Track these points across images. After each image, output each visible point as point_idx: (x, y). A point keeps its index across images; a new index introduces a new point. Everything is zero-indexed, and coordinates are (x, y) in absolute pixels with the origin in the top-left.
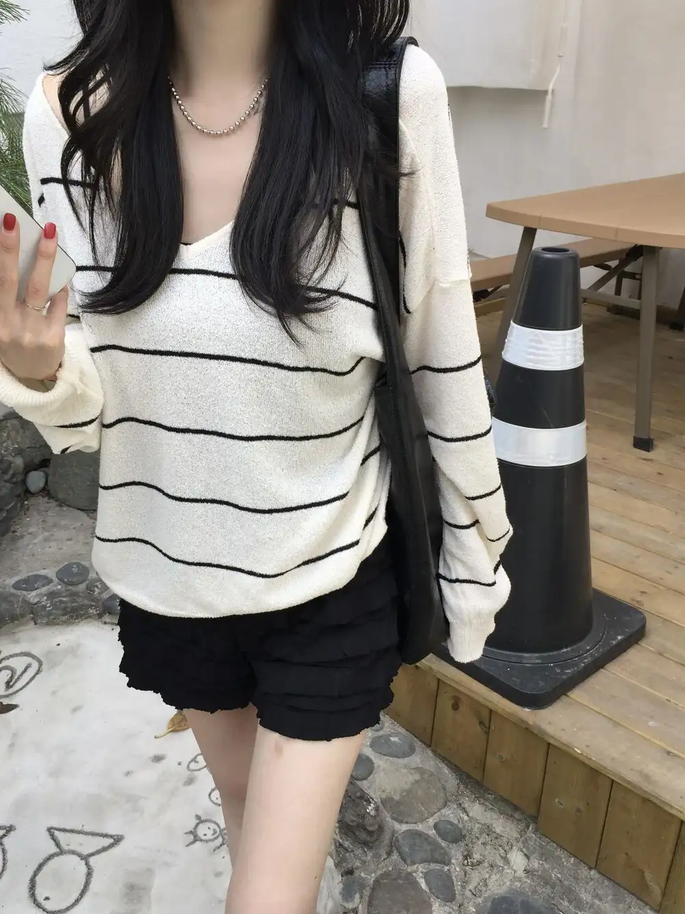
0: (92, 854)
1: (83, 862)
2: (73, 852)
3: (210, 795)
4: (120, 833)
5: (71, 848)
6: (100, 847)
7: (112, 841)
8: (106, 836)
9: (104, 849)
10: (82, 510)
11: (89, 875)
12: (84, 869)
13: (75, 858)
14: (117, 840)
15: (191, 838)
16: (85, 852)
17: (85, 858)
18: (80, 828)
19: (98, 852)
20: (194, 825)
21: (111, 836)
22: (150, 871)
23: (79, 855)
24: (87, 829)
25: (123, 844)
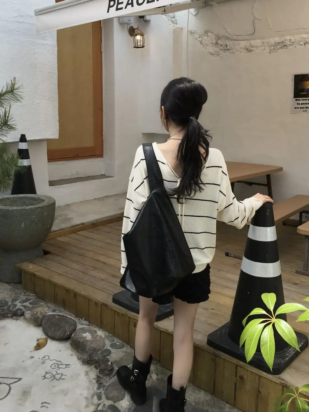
0: (11, 384)
1: (8, 386)
2: (5, 383)
3: (51, 366)
4: (20, 378)
5: (4, 382)
6: (14, 382)
7: (18, 380)
8: (16, 378)
9: (15, 382)
10: (7, 283)
11: (10, 389)
12: (8, 388)
13: (5, 385)
14: (20, 379)
15: (44, 378)
16: (9, 383)
17: (9, 385)
18: (7, 377)
19: (13, 383)
20: (45, 374)
21: (18, 378)
22: (31, 387)
23: (7, 384)
24: (9, 377)
25: (22, 380)
